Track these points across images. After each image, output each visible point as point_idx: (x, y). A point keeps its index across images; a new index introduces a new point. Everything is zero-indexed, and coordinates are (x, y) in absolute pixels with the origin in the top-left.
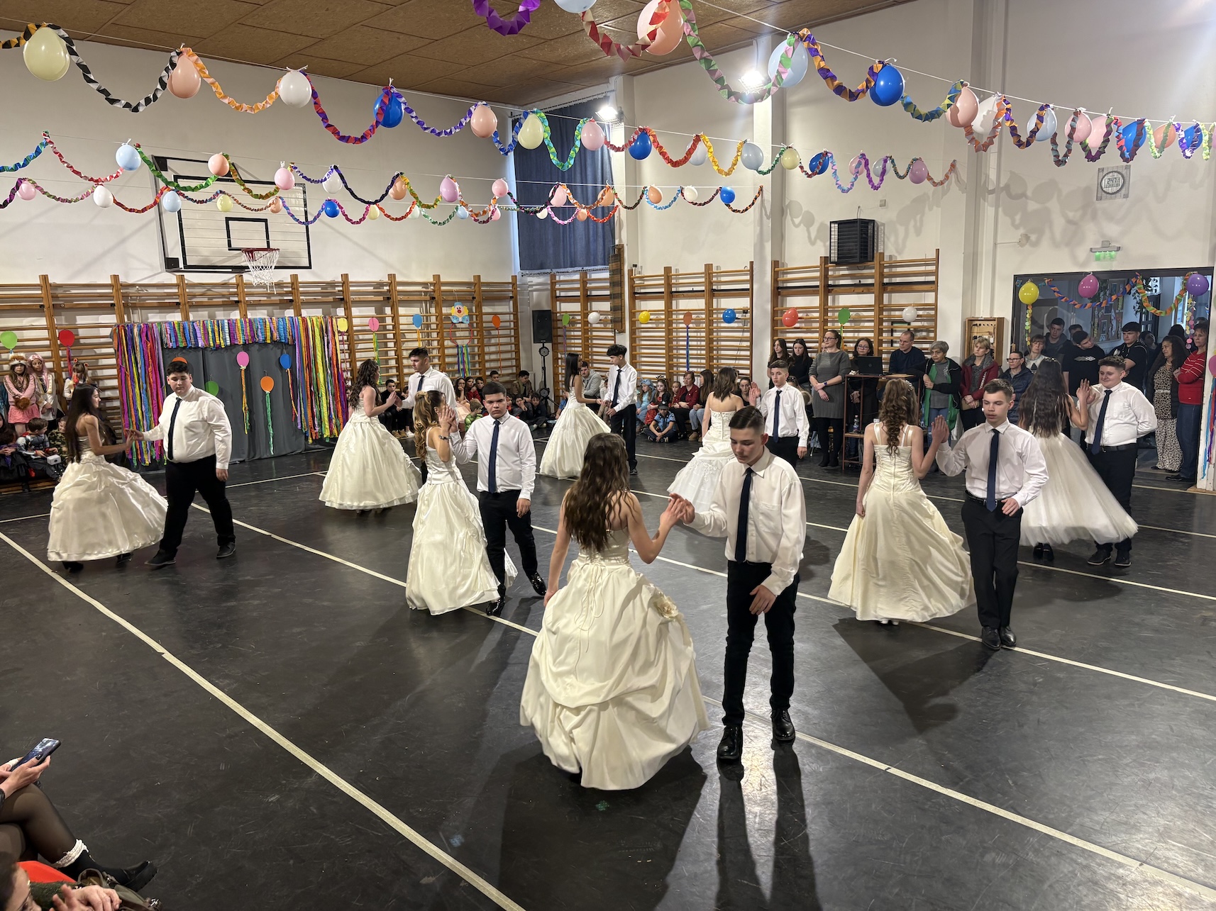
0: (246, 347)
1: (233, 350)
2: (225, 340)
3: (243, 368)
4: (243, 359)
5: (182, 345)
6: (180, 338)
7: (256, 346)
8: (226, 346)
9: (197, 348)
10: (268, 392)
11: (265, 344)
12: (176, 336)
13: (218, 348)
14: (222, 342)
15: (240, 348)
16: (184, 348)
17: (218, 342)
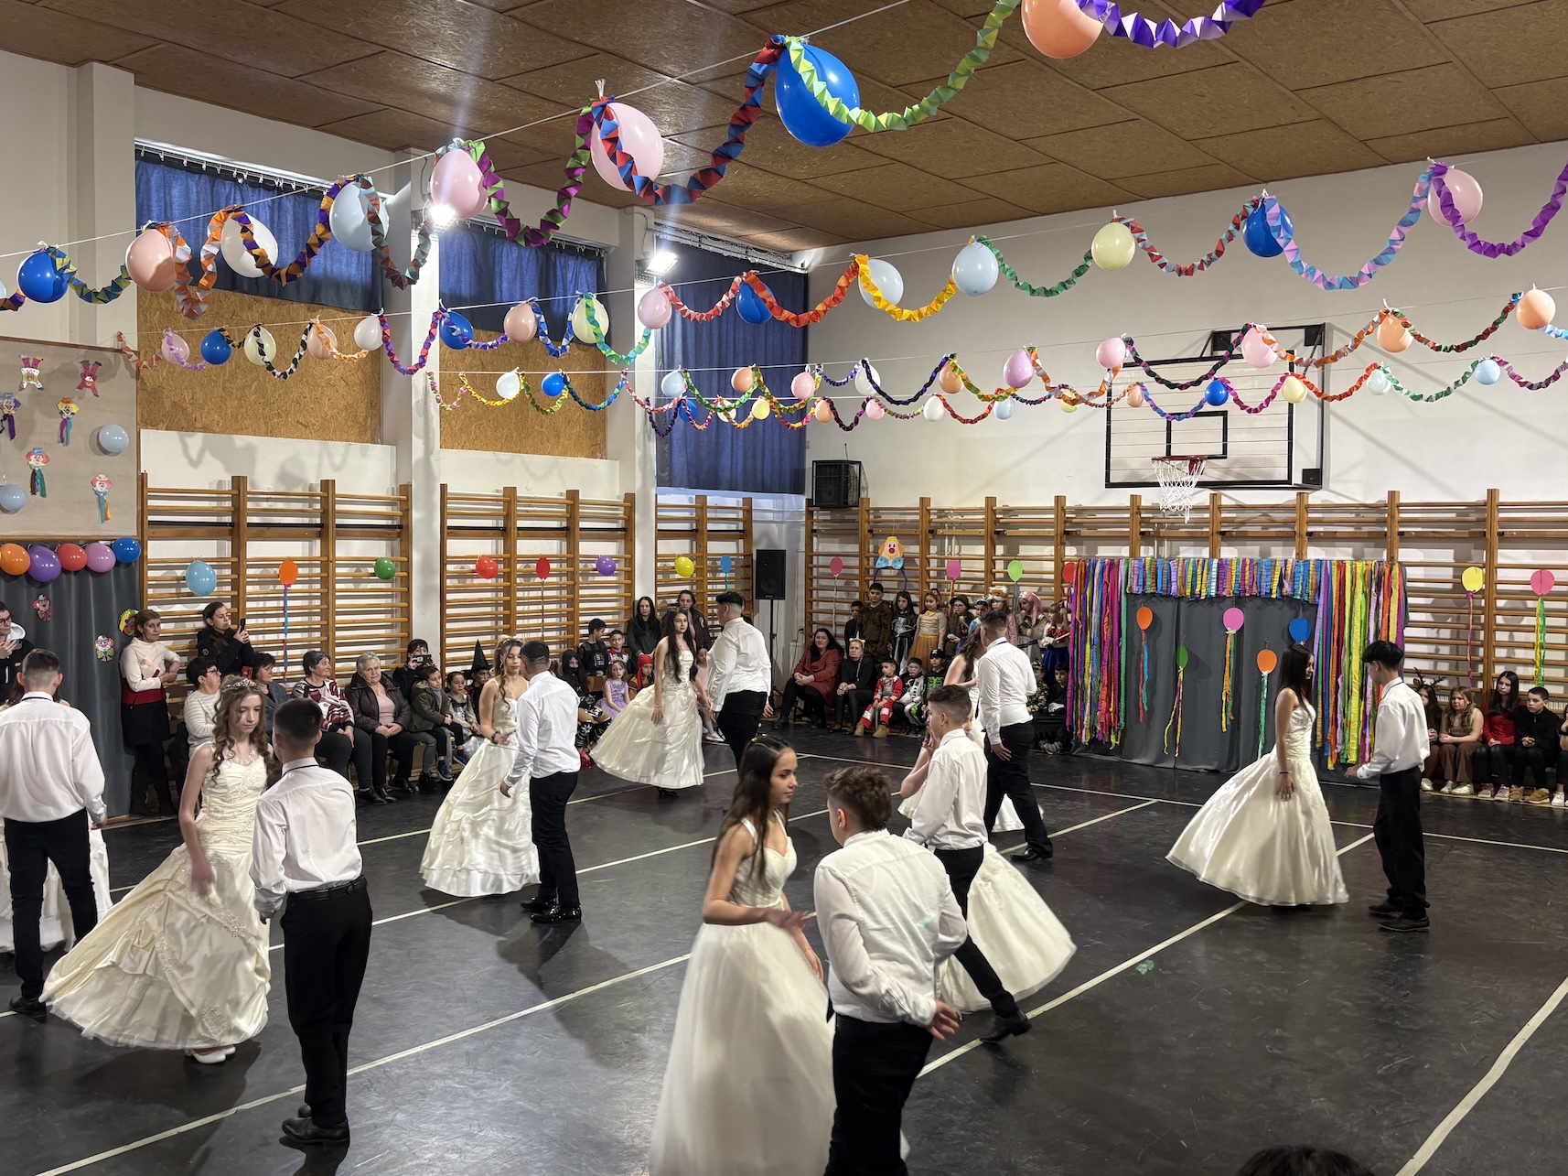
0: (1239, 600)
1: (1221, 605)
2: (1208, 587)
3: (1231, 632)
4: (1234, 620)
5: (1149, 590)
6: (1149, 582)
7: (1259, 602)
8: (1209, 598)
9: (1169, 596)
10: (1265, 673)
11: (1267, 599)
12: (1144, 579)
13: (1196, 599)
14: (1204, 591)
15: (1228, 602)
16: (1153, 594)
17: (1197, 590)
